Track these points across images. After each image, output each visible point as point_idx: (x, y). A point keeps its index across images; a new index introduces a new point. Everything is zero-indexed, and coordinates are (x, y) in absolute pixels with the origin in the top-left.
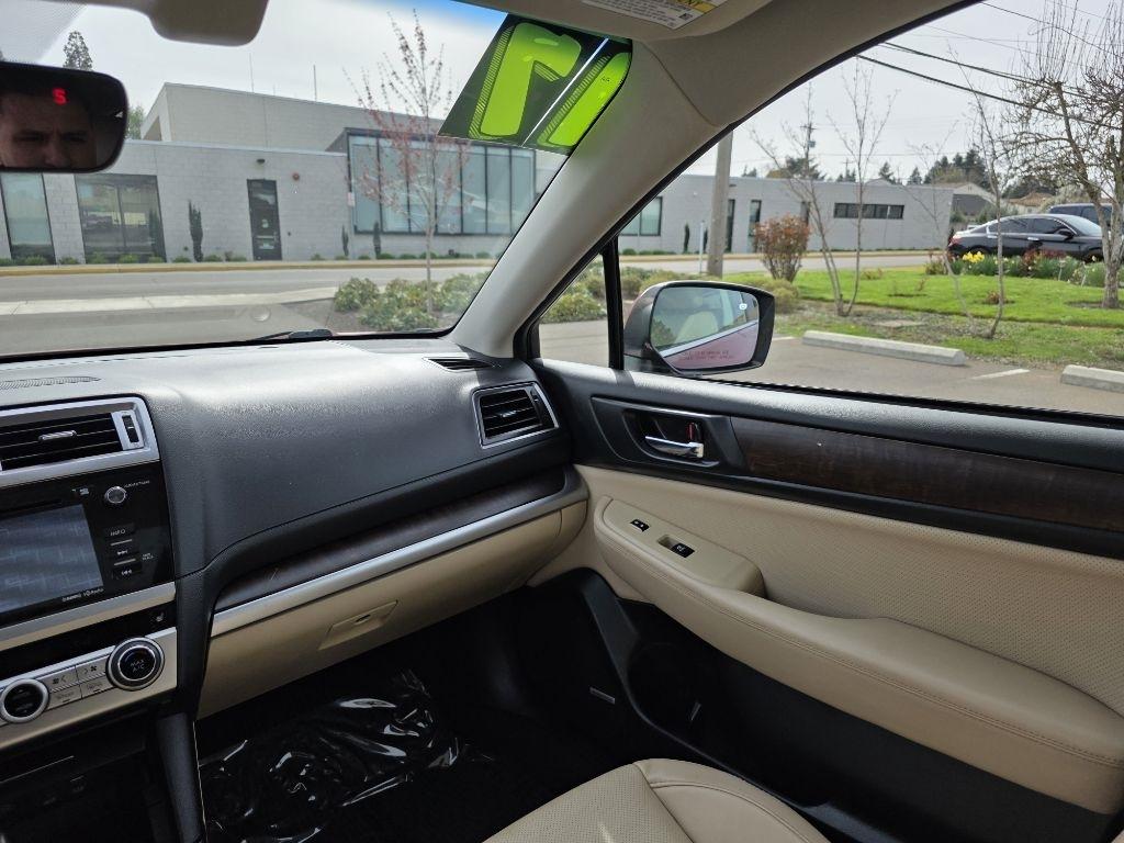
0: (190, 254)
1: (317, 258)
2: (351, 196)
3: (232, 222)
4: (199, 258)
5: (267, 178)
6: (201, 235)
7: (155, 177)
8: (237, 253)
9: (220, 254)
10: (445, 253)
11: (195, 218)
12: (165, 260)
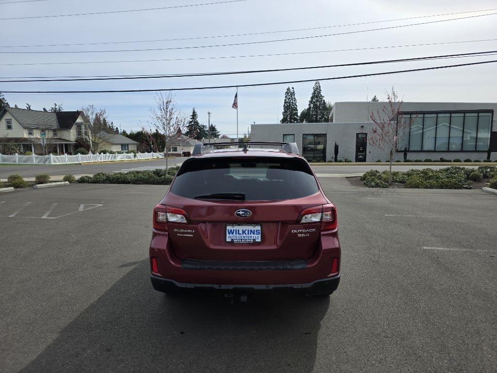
0: (333, 160)
1: (379, 161)
2: (395, 138)
3: (349, 148)
4: (336, 161)
5: (364, 132)
6: (338, 153)
8: (349, 159)
9: (343, 159)
10: (439, 159)
11: (336, 148)
12: (325, 162)
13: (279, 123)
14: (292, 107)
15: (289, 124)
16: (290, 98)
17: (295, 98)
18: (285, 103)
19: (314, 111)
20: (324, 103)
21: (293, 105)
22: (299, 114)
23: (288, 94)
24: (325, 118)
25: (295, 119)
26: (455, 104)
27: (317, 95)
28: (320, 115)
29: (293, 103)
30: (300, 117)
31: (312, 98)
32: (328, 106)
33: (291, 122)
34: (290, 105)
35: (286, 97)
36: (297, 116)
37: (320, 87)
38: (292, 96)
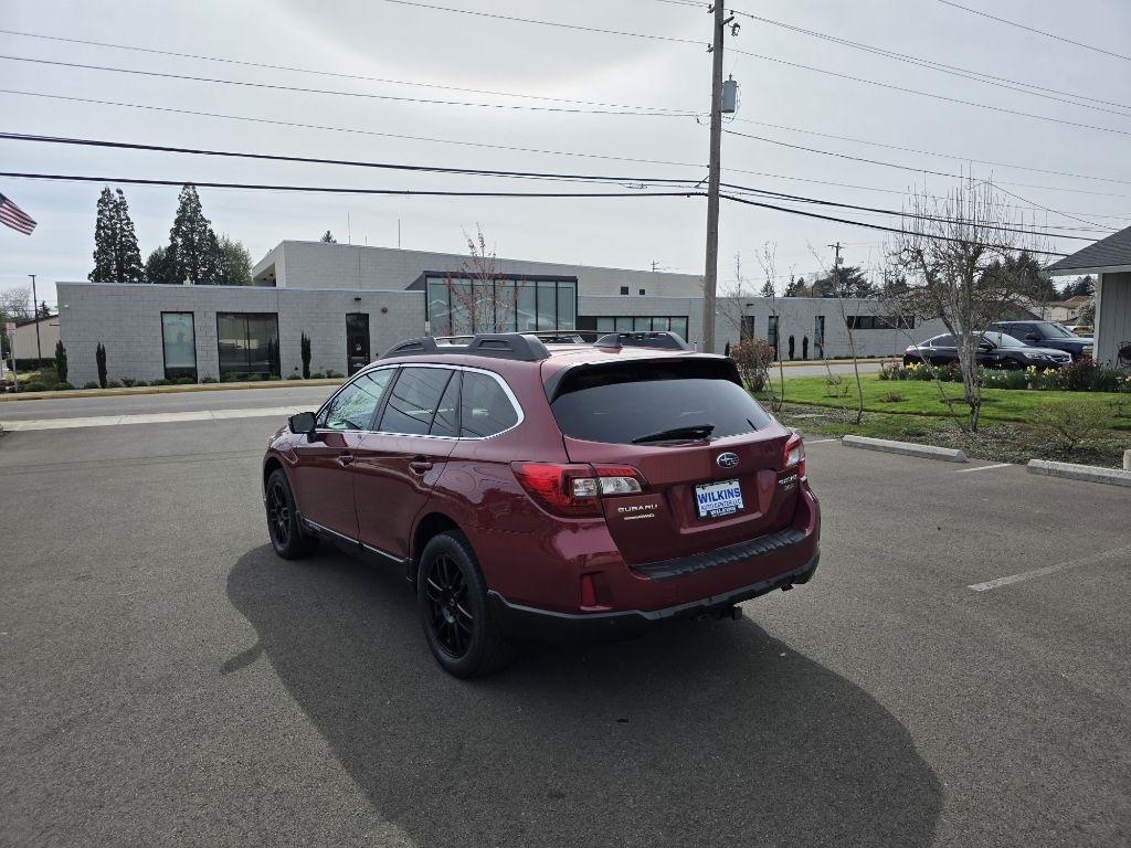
0: (300, 373)
2: (428, 324)
3: (332, 345)
4: (307, 375)
5: (362, 312)
6: (310, 357)
7: (276, 314)
8: (336, 371)
9: (323, 372)
11: (306, 345)
12: (280, 378)
13: (85, 280)
14: (121, 242)
15: (116, 283)
16: (112, 217)
17: (128, 219)
18: (99, 227)
19: (188, 254)
20: (213, 237)
21: (125, 236)
22: (144, 261)
23: (106, 204)
24: (217, 274)
25: (134, 273)
26: (514, 262)
27: (189, 217)
28: (204, 266)
29: (122, 229)
30: (148, 270)
31: (178, 222)
32: (221, 245)
33: (122, 280)
34: (115, 234)
35: (100, 212)
36: (141, 265)
37: (197, 197)
38: (118, 212)
